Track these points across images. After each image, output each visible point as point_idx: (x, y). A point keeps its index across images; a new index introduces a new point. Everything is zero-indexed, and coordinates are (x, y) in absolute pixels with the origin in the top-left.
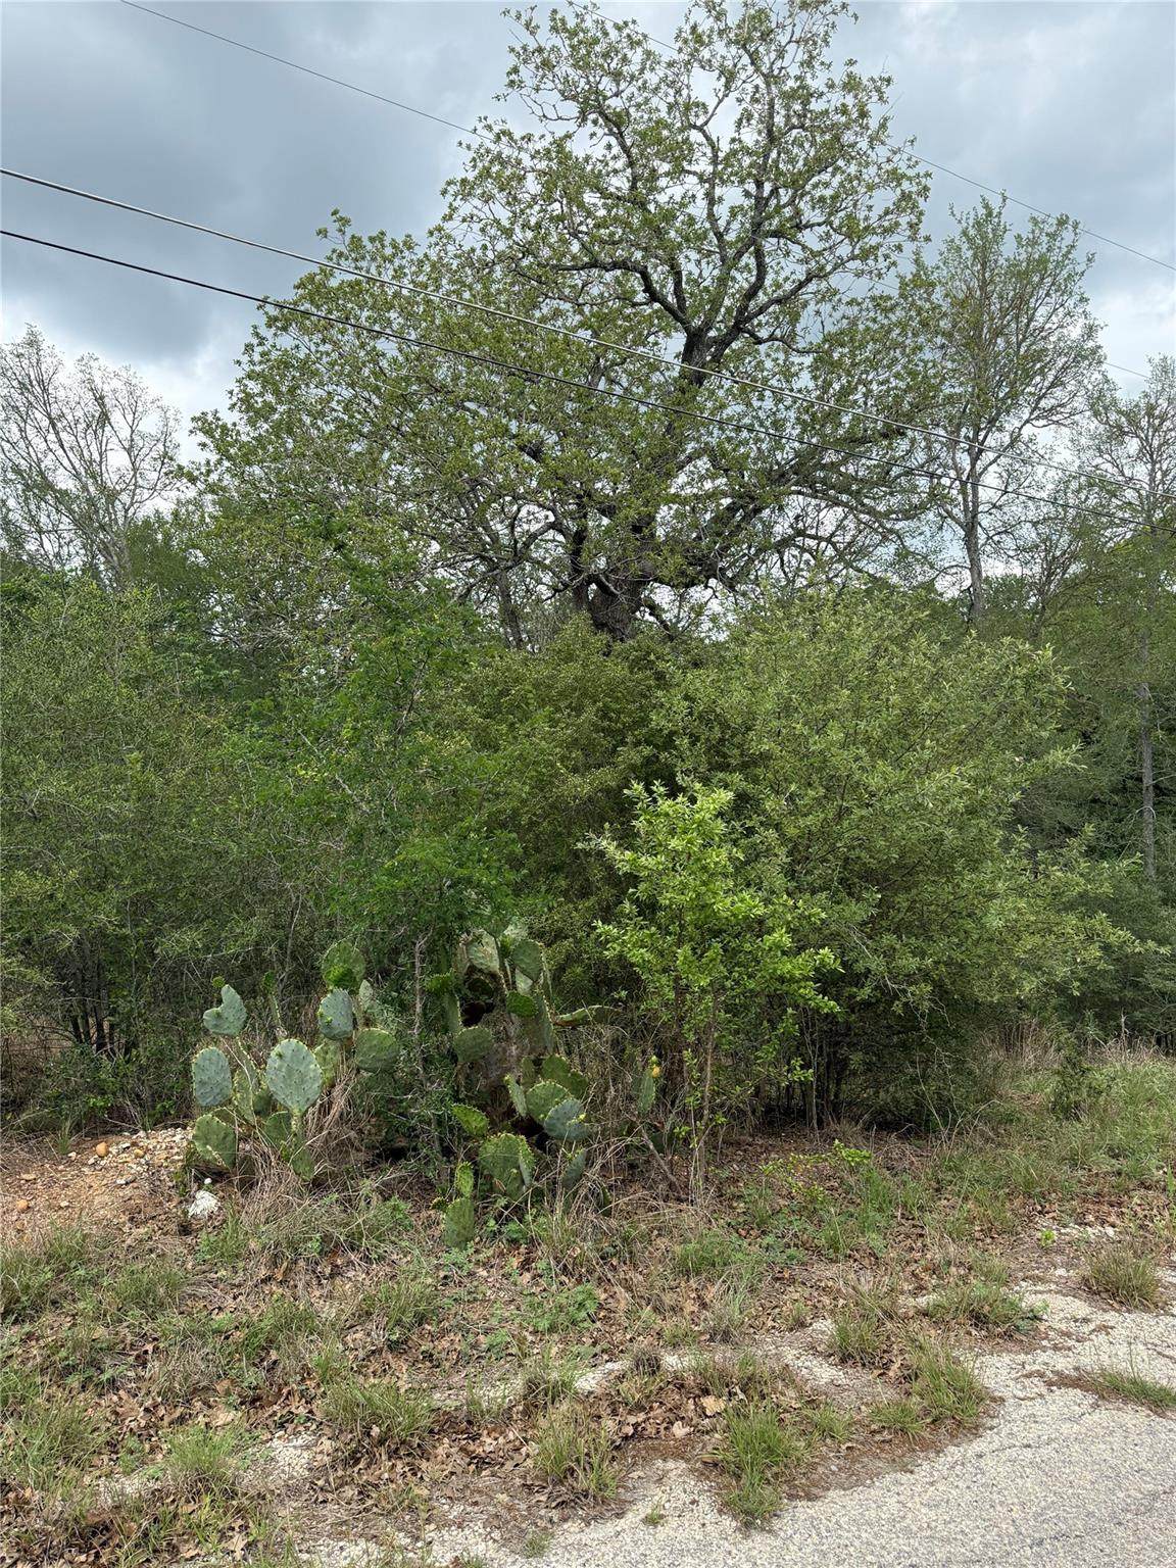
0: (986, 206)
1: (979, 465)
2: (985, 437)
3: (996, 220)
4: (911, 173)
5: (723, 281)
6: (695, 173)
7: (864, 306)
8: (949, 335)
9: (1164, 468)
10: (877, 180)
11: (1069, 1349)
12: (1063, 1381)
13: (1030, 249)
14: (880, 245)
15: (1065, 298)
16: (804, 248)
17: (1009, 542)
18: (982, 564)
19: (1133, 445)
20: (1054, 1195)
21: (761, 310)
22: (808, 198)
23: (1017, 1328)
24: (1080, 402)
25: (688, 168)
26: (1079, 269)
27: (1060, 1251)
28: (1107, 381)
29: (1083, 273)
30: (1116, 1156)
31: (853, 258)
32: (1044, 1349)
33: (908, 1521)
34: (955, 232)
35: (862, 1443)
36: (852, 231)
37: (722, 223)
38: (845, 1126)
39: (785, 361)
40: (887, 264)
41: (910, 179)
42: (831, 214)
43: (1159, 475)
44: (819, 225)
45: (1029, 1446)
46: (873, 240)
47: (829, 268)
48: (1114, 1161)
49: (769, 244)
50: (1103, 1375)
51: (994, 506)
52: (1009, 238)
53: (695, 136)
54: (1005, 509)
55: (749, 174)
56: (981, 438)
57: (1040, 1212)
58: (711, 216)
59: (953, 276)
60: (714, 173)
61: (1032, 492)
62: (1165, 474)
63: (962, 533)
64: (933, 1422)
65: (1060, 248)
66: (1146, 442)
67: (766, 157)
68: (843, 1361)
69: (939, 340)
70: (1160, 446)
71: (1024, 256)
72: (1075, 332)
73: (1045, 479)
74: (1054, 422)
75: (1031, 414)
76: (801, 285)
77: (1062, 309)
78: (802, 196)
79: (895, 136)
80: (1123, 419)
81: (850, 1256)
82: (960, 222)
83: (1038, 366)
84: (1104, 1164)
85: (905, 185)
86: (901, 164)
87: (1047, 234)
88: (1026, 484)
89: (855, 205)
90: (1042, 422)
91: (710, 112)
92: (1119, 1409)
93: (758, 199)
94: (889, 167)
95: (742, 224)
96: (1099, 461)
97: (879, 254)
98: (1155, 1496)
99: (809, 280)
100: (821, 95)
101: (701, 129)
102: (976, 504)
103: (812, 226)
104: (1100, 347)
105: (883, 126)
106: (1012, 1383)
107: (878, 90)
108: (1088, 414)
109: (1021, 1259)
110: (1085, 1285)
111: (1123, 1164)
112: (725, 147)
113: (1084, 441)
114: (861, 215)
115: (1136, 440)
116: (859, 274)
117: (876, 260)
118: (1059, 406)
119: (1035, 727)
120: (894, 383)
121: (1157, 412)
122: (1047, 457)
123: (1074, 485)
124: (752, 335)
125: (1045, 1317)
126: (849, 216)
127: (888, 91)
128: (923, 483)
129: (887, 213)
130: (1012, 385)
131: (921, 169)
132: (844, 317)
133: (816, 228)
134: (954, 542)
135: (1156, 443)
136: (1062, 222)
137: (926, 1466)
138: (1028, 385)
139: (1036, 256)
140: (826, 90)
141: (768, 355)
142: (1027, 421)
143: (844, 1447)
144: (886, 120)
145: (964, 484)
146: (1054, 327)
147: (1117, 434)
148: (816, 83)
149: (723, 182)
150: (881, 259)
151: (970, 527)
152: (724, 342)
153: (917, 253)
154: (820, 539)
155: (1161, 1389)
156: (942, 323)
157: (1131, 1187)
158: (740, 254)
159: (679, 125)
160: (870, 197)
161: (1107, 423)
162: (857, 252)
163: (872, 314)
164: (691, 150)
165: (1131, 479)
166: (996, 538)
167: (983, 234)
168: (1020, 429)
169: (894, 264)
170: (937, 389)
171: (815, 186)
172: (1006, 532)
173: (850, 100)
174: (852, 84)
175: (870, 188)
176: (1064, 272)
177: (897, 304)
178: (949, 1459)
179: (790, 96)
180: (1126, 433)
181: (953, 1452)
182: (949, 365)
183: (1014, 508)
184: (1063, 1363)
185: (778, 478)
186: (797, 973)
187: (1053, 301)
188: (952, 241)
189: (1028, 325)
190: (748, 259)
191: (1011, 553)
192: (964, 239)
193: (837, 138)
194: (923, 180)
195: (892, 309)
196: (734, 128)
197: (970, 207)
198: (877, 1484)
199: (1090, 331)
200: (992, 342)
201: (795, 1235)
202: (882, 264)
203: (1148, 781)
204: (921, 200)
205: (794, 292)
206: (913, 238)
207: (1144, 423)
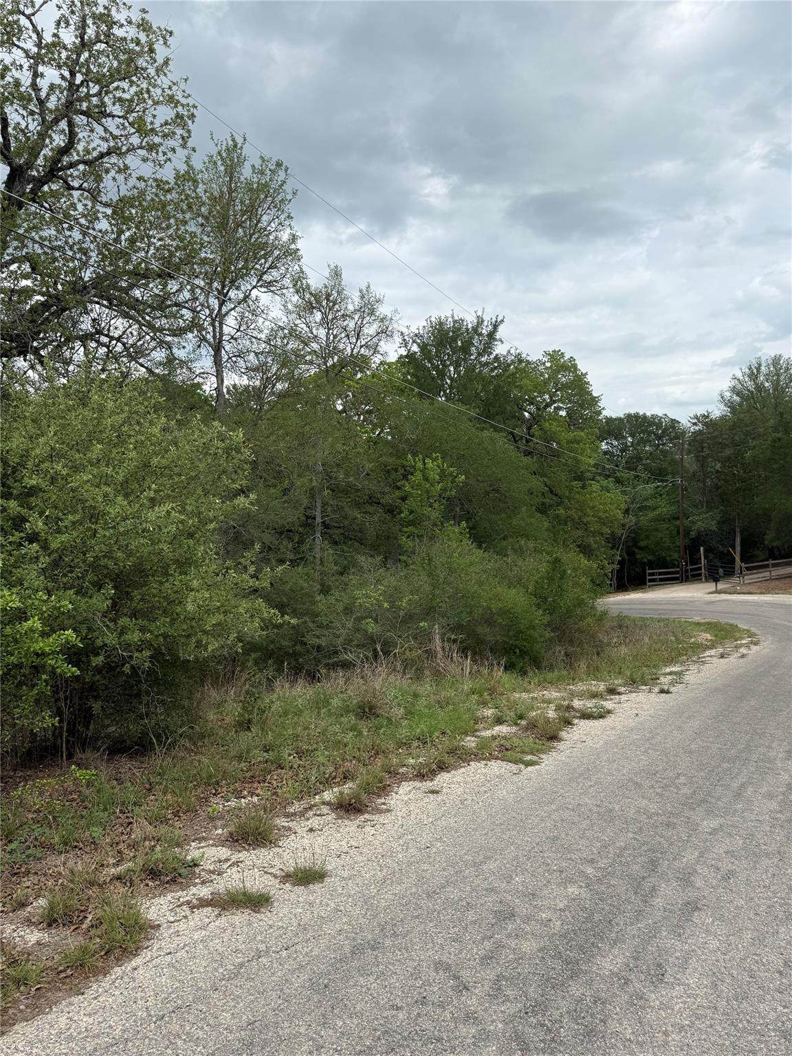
0: (233, 140)
1: (224, 309)
2: (228, 291)
3: (239, 151)
4: (184, 101)
5: (42, 135)
6: (22, 49)
7: (149, 183)
8: (206, 218)
9: (335, 333)
10: (161, 99)
11: (212, 881)
12: (203, 903)
13: (259, 176)
14: (161, 144)
15: (280, 213)
16: (106, 130)
17: (241, 363)
18: (225, 374)
19: (318, 316)
20: (224, 782)
21: (72, 165)
22: (111, 96)
23: (180, 875)
24: (287, 282)
25: (17, 43)
26: (289, 197)
27: (222, 818)
28: (302, 272)
29: (290, 200)
30: (267, 751)
31: (141, 147)
32: (195, 885)
33: (72, 1030)
34: (214, 151)
35: (49, 983)
36: (141, 127)
37: (43, 94)
38: (89, 754)
39: (92, 208)
40: (164, 158)
41: (183, 105)
42: (127, 112)
43: (332, 338)
44: (119, 117)
45: (170, 953)
46: (157, 140)
47: (124, 149)
48: (265, 754)
49: (80, 120)
50: (227, 895)
51: (232, 338)
52: (247, 165)
53: (24, 21)
54: (239, 341)
55: (65, 63)
56: (225, 291)
57: (214, 794)
58: (34, 85)
59: (212, 180)
60: (38, 54)
61: (255, 334)
62: (335, 337)
63: (213, 353)
64: (106, 954)
65: (277, 180)
66: (325, 316)
67: (79, 56)
68: (50, 925)
69: (200, 220)
70: (333, 319)
71: (256, 180)
72: (285, 236)
73: (264, 326)
74: (272, 291)
75: (258, 282)
76: (102, 156)
77: (277, 220)
78: (107, 93)
79: (174, 72)
80: (313, 299)
81: (76, 847)
82: (216, 145)
83: (263, 252)
84: (259, 756)
85: (180, 109)
86: (178, 93)
87: (270, 170)
88: (252, 327)
89: (144, 111)
90: (264, 290)
91: (37, 6)
92: (233, 914)
93: (71, 84)
94: (168, 92)
95: (59, 99)
96: (298, 322)
97: (160, 150)
98: (241, 965)
99: (109, 153)
100: (122, 26)
101: (28, 17)
102: (221, 334)
103: (114, 116)
104: (298, 250)
105: (166, 63)
106: (168, 913)
107: (164, 38)
108: (291, 290)
109: (195, 828)
110: (231, 837)
111: (271, 755)
112: (48, 38)
113: (290, 307)
114: (149, 119)
115: (319, 313)
116: (145, 160)
117: (157, 153)
118: (275, 281)
119: (230, 481)
120: (168, 241)
121: (331, 298)
122: (265, 312)
123: (280, 334)
124: (66, 182)
125: (202, 863)
126: (140, 118)
127: (170, 40)
128: (187, 314)
129: (166, 123)
130: (246, 261)
131: (191, 101)
132: (134, 187)
133: (116, 118)
134: (208, 357)
135: (330, 317)
136: (279, 164)
137: (95, 986)
138: (256, 264)
139: (263, 182)
140: (125, 23)
141: (80, 201)
142: (254, 287)
143: (33, 989)
144: (168, 59)
145: (213, 320)
146: (272, 230)
147: (310, 308)
148: (120, 16)
149: (44, 63)
150: (161, 154)
151: (218, 348)
152: (41, 182)
153: (188, 158)
154: (112, 338)
155: (260, 895)
156: (203, 209)
157: (273, 769)
158: (56, 121)
159: (10, 7)
160: (155, 109)
161: (303, 299)
162: (144, 144)
163: (154, 190)
164: (20, 30)
165: (316, 336)
166: (234, 359)
167: (231, 158)
168: (250, 291)
169: (169, 160)
170: (197, 252)
171: (117, 88)
172: (239, 356)
173: (143, 37)
174: (144, 26)
175: (156, 103)
176: (279, 196)
177: (173, 189)
178: (113, 977)
179: (99, 18)
180: (314, 308)
181: (118, 971)
182: (206, 238)
183: (244, 342)
184: (204, 892)
185: (80, 290)
186: (47, 649)
187: (272, 213)
188: (212, 156)
189: (257, 225)
190: (63, 125)
191: (243, 370)
192: (219, 157)
193: (131, 60)
194: (192, 109)
195: (169, 191)
196: (53, 25)
197: (224, 138)
198: (54, 1010)
199: (294, 239)
200: (235, 230)
201: (36, 839)
202: (161, 158)
203: (319, 520)
204: (190, 122)
205: (97, 159)
206: (184, 146)
207: (324, 303)
